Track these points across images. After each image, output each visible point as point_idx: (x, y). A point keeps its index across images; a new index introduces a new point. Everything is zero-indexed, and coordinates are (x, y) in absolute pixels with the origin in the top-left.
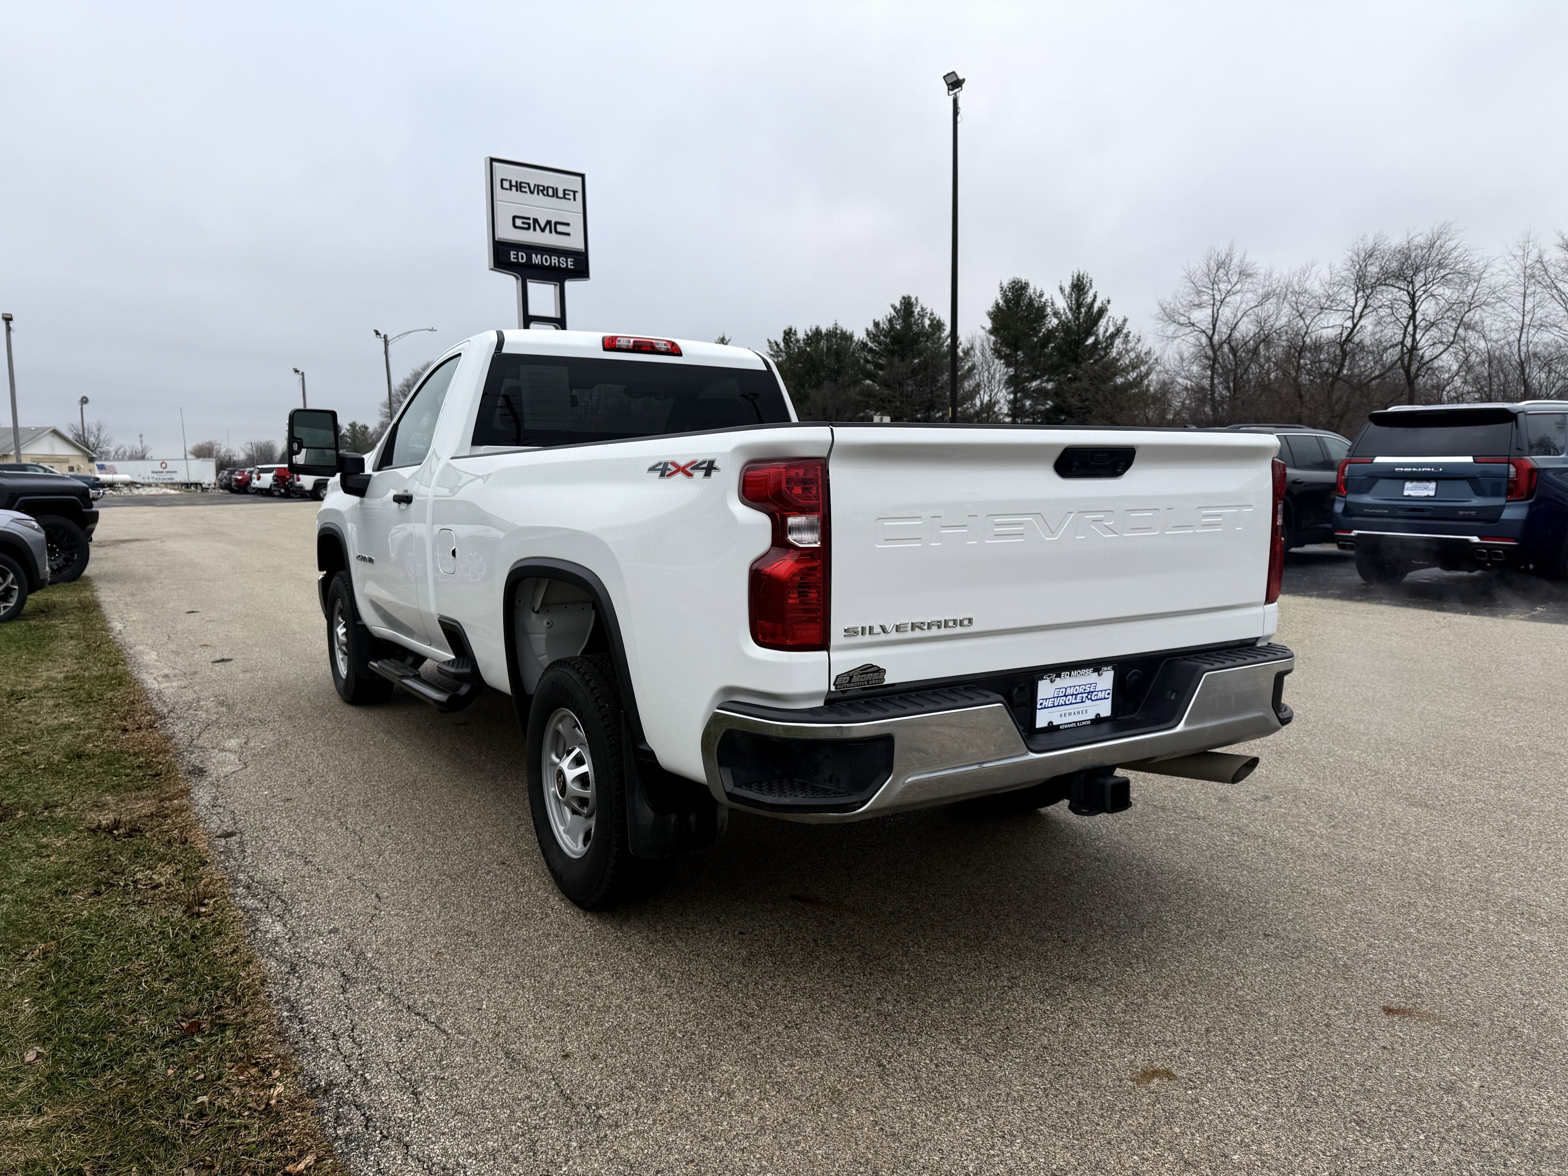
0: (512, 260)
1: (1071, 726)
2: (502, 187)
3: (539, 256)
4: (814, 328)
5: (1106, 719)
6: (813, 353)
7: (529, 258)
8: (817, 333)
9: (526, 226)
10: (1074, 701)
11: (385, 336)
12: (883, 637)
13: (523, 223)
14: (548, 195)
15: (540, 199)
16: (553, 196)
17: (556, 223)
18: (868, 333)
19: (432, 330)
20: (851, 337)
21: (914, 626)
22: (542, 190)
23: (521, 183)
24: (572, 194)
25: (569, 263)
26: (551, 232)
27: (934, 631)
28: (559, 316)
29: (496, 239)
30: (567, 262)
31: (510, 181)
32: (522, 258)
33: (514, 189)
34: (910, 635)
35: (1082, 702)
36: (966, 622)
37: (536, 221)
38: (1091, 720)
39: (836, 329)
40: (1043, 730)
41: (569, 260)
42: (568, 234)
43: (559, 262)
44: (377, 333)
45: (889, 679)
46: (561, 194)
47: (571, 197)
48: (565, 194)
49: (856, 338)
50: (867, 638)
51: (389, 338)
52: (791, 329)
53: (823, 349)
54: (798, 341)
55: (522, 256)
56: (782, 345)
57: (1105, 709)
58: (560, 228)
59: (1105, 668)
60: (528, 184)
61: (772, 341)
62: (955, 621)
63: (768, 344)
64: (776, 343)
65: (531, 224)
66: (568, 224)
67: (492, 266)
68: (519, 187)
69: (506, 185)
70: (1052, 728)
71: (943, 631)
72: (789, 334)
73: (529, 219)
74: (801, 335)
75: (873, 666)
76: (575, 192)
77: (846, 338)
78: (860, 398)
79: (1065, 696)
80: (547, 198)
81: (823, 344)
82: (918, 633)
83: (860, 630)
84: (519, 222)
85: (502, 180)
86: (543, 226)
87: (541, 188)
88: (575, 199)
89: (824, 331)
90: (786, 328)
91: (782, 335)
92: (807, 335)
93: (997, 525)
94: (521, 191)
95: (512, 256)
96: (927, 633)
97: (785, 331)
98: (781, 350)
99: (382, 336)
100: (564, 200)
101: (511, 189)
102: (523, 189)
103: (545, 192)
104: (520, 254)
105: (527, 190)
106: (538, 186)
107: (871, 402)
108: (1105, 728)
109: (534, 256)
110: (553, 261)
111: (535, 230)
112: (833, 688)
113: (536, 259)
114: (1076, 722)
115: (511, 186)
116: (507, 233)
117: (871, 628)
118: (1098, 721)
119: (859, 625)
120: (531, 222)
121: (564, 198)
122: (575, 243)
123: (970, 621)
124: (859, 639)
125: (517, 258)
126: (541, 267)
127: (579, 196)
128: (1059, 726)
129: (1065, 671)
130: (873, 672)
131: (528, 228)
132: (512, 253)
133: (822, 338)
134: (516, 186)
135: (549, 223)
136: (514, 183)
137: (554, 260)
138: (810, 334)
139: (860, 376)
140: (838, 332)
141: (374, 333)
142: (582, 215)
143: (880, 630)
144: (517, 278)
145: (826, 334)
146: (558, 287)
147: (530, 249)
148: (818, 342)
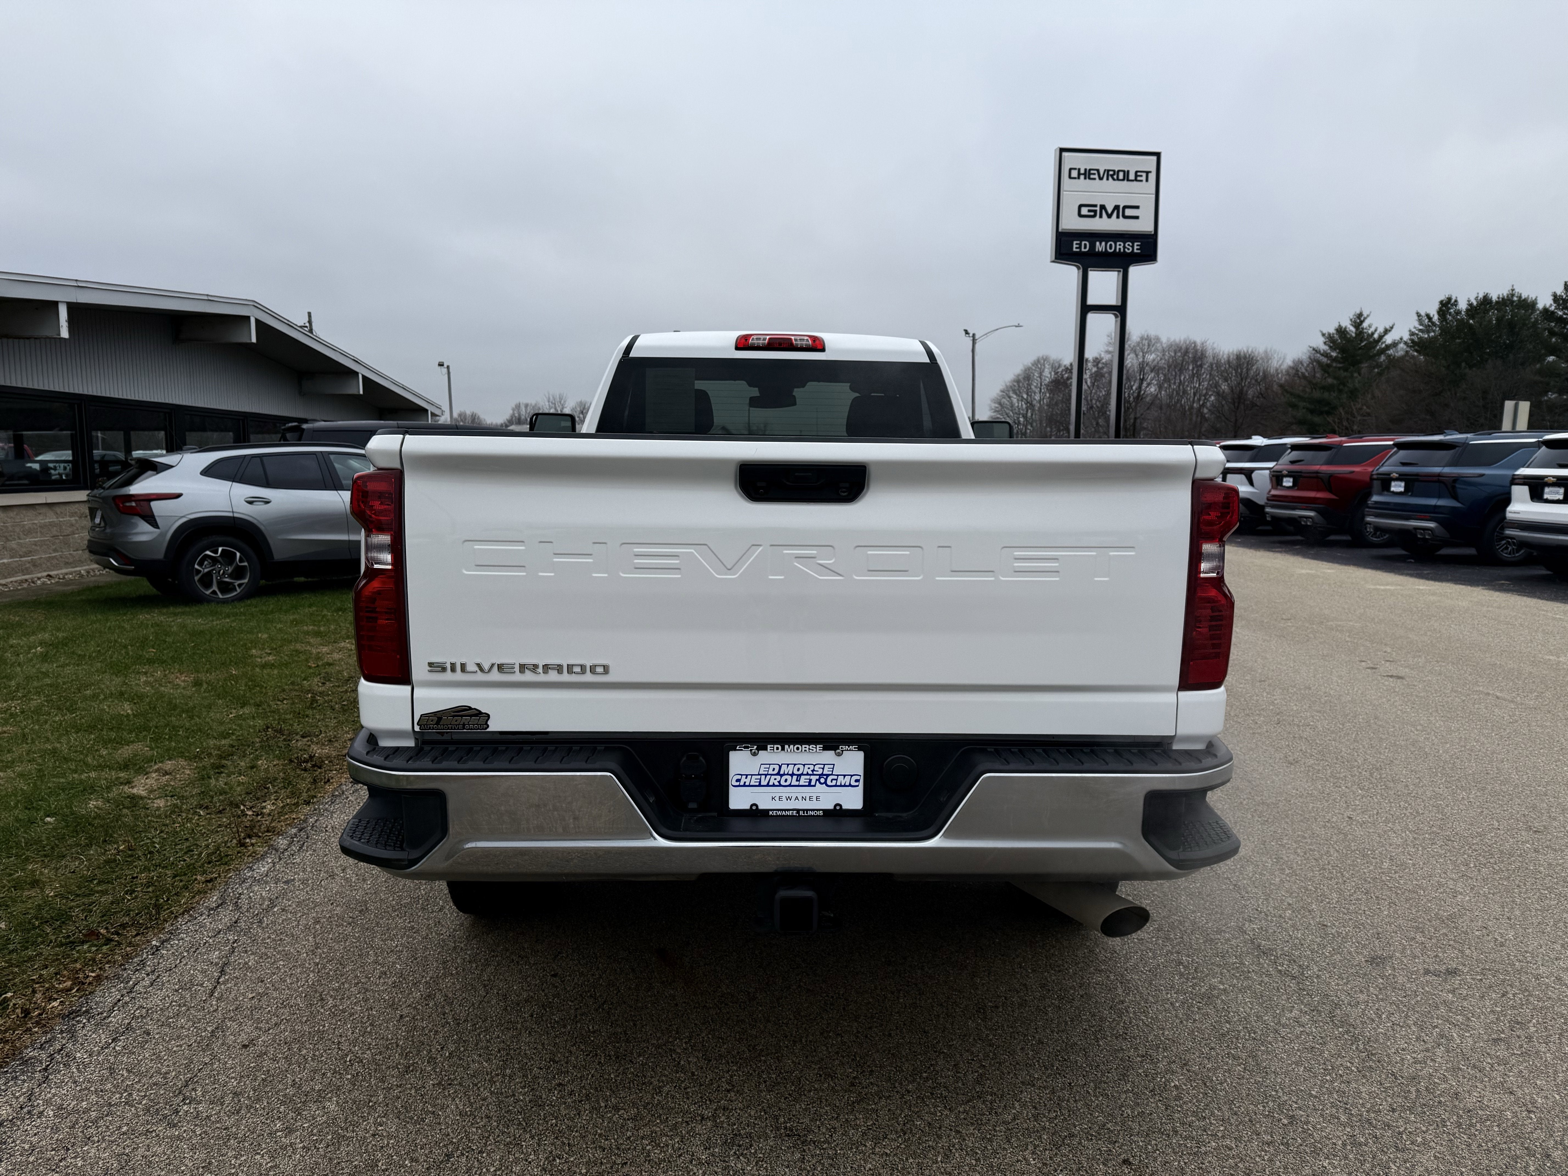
0: (1075, 250)
1: (790, 813)
2: (1070, 177)
3: (1103, 243)
4: (1481, 296)
5: (852, 813)
6: (1477, 325)
7: (1093, 246)
8: (1486, 301)
9: (1092, 214)
10: (794, 783)
11: (974, 335)
12: (480, 677)
13: (1089, 211)
14: (1118, 179)
15: (1109, 184)
16: (1123, 180)
17: (1125, 207)
18: (1556, 298)
19: (1019, 326)
20: (1534, 304)
21: (523, 668)
22: (1112, 175)
23: (1090, 170)
24: (1144, 175)
25: (1136, 247)
26: (1118, 217)
27: (553, 676)
28: (1119, 304)
29: (1060, 230)
30: (1133, 247)
31: (1079, 170)
32: (1085, 248)
33: (1082, 177)
34: (517, 677)
35: (810, 785)
36: (600, 670)
37: (1103, 207)
38: (824, 811)
39: (1513, 295)
40: (740, 813)
41: (1136, 244)
42: (1137, 218)
43: (1124, 247)
44: (967, 332)
45: (495, 726)
46: (1132, 177)
47: (1144, 178)
48: (1136, 176)
49: (1540, 306)
50: (459, 676)
51: (977, 337)
52: (1449, 299)
53: (1490, 321)
54: (1458, 312)
55: (1085, 245)
56: (1436, 318)
57: (853, 799)
58: (1128, 212)
59: (845, 747)
60: (1098, 170)
61: (1423, 314)
62: (583, 667)
63: (1416, 318)
64: (1428, 316)
65: (1097, 211)
66: (1137, 207)
67: (1053, 258)
68: (1087, 174)
69: (1074, 174)
70: (755, 814)
71: (566, 677)
72: (1446, 305)
73: (1095, 206)
74: (1463, 306)
75: (470, 708)
76: (1147, 173)
77: (1528, 305)
78: (1537, 378)
79: (778, 774)
80: (1117, 182)
81: (1493, 315)
82: (529, 676)
83: (449, 666)
84: (1084, 211)
85: (1070, 169)
86: (1110, 212)
87: (1111, 173)
88: (1147, 180)
89: (1494, 299)
90: (1443, 297)
91: (1437, 306)
92: (1471, 305)
93: (637, 555)
94: (1090, 178)
95: (1075, 246)
96: (542, 678)
97: (1441, 302)
98: (1434, 324)
99: (971, 335)
100: (1135, 183)
101: (1079, 178)
102: (1092, 176)
103: (1115, 177)
104: (1083, 243)
105: (1096, 176)
106: (1108, 171)
107: (1552, 383)
108: (853, 825)
109: (1098, 243)
110: (1118, 247)
111: (1101, 216)
112: (417, 728)
113: (1100, 247)
114: (798, 811)
115: (1079, 174)
116: (1072, 222)
117: (463, 666)
118: (837, 813)
119: (448, 660)
120: (1098, 209)
121: (1136, 180)
122: (1144, 225)
123: (606, 670)
124: (448, 676)
125: (1080, 248)
126: (1105, 254)
127: (1152, 177)
128: (768, 811)
129: (774, 743)
130: (471, 716)
131: (1094, 216)
132: (1075, 242)
133: (1492, 307)
134: (1085, 174)
135: (1117, 207)
136: (1082, 171)
137: (1120, 246)
138: (1475, 303)
139: (1543, 351)
140: (1515, 299)
141: (964, 333)
142: (1154, 196)
143: (476, 668)
144: (1078, 268)
145: (1497, 302)
146: (1121, 274)
147: (1094, 236)
148: (1486, 311)
